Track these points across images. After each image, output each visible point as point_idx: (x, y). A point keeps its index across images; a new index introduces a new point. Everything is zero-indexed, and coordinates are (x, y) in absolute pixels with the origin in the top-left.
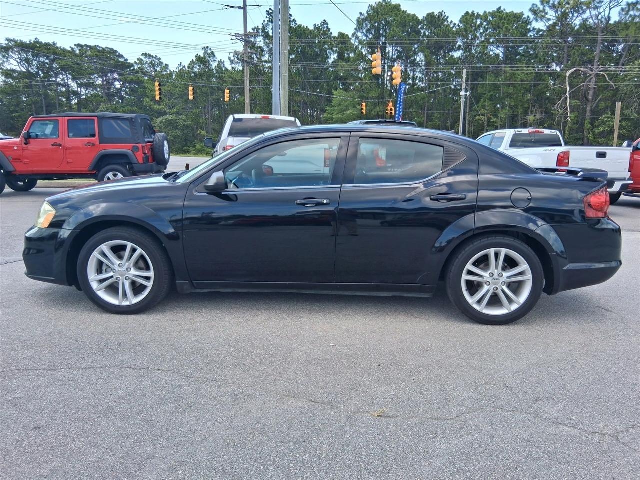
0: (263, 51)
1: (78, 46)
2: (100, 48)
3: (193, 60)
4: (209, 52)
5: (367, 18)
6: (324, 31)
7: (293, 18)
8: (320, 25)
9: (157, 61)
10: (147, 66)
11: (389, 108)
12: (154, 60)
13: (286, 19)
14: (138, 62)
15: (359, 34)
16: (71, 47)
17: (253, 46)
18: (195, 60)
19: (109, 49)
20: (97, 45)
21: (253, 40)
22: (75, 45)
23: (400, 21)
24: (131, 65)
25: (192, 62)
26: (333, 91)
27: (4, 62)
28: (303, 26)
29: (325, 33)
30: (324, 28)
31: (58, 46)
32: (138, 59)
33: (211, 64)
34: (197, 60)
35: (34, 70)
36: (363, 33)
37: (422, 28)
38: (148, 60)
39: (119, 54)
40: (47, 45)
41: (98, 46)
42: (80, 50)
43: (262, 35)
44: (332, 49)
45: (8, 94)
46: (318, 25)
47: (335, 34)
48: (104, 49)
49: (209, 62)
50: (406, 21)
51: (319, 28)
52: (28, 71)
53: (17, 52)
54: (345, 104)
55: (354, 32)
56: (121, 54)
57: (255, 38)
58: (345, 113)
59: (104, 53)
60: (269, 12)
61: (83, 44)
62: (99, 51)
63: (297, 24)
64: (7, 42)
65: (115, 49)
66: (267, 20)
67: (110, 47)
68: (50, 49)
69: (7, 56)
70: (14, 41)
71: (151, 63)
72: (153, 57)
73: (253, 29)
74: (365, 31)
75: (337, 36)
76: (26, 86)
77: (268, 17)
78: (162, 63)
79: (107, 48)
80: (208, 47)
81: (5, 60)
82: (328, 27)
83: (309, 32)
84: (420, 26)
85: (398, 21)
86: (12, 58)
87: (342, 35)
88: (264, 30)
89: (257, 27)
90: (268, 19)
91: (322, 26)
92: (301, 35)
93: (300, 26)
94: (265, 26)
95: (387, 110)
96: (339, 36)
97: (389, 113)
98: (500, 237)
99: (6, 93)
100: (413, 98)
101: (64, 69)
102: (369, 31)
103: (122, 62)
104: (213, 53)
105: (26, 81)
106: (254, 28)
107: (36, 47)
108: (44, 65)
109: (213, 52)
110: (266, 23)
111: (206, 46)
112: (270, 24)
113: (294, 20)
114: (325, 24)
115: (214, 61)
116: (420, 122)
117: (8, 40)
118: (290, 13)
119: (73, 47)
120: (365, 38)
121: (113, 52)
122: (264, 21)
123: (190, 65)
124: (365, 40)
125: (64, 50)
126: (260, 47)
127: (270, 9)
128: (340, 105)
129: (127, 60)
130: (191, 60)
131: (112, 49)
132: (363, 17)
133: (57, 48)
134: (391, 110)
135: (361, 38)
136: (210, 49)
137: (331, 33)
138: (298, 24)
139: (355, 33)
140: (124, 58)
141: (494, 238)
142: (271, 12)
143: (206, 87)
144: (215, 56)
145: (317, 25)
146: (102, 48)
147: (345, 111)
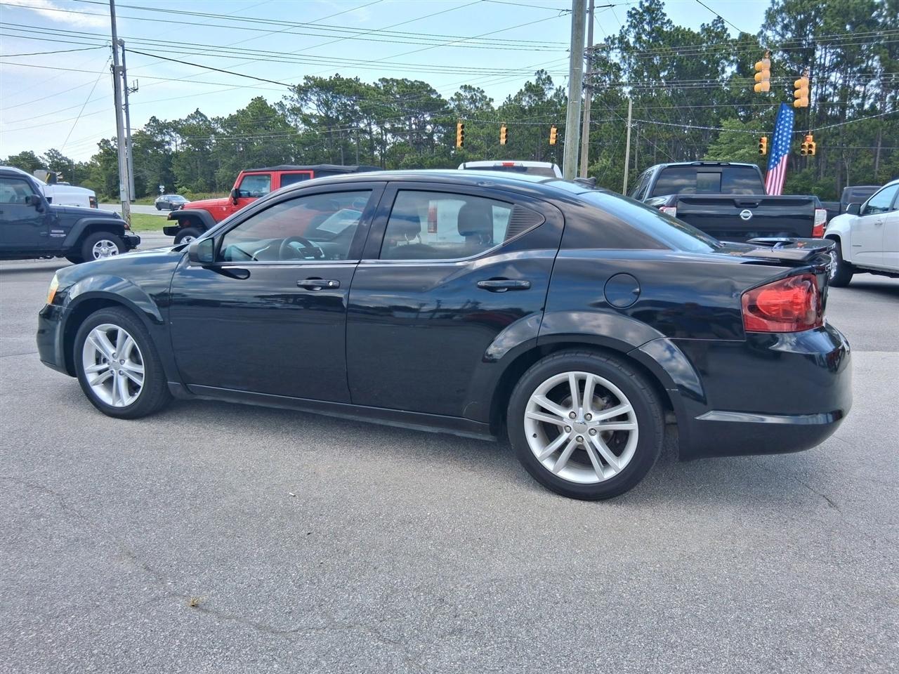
0: (619, 69)
1: (383, 80)
2: (408, 82)
3: (521, 90)
4: (544, 76)
5: (782, 7)
6: (716, 33)
7: (666, 19)
8: (710, 25)
9: (478, 94)
10: (466, 102)
11: (806, 144)
12: (475, 94)
13: (578, 21)
14: (455, 97)
15: (769, 33)
16: (374, 83)
17: (604, 63)
18: (523, 90)
19: (419, 82)
20: (404, 78)
21: (604, 54)
22: (379, 80)
23: (838, 7)
24: (444, 103)
25: (521, 93)
26: (722, 121)
27: (302, 105)
28: (683, 28)
29: (718, 36)
30: (718, 28)
31: (361, 81)
32: (456, 94)
33: (546, 93)
34: (526, 90)
35: (333, 114)
36: (775, 30)
37: (880, 16)
38: (467, 94)
39: (431, 88)
40: (349, 81)
41: (406, 79)
42: (384, 86)
43: (618, 47)
44: (726, 59)
45: (304, 145)
46: (708, 25)
47: (734, 35)
48: (412, 84)
49: (543, 90)
50: (848, 7)
51: (709, 30)
52: (327, 116)
53: (316, 92)
54: (737, 140)
55: (760, 30)
56: (433, 88)
57: (608, 53)
58: (736, 153)
59: (412, 88)
60: (631, 13)
61: (389, 78)
62: (406, 86)
63: (674, 26)
64: (305, 81)
65: (426, 83)
66: (626, 25)
67: (420, 80)
68: (351, 87)
69: (305, 98)
70: (313, 79)
71: (472, 97)
72: (474, 89)
73: (605, 39)
74: (779, 28)
75: (737, 38)
76: (324, 134)
77: (630, 20)
78: (486, 97)
79: (416, 81)
80: (542, 71)
81: (304, 103)
82: (723, 27)
83: (691, 35)
84: (875, 13)
85: (835, 7)
86: (310, 100)
87: (744, 36)
88: (621, 39)
89: (611, 36)
90: (629, 23)
91: (713, 25)
92: (678, 41)
93: (678, 29)
94: (624, 34)
95: (803, 147)
96: (740, 38)
97: (806, 150)
98: (585, 353)
99: (301, 143)
100: (855, 127)
101: (367, 111)
102: (786, 27)
103: (433, 100)
104: (549, 78)
105: (324, 127)
106: (607, 37)
107: (336, 85)
108: (346, 106)
109: (549, 76)
110: (625, 29)
111: (540, 69)
112: (632, 30)
113: (668, 20)
114: (719, 23)
115: (550, 88)
116: (868, 164)
117: (306, 78)
118: (663, 11)
119: (377, 82)
120: (778, 38)
121: (423, 86)
122: (623, 27)
123: (516, 96)
124: (777, 42)
125: (368, 87)
126: (615, 64)
127: (634, 9)
128: (732, 141)
129: (440, 96)
130: (519, 91)
131: (422, 83)
132: (775, 8)
133: (360, 85)
134: (810, 146)
135: (772, 38)
136: (546, 73)
137: (729, 35)
138: (676, 26)
139: (762, 32)
140: (437, 93)
141: (574, 354)
142: (634, 12)
143: (536, 126)
144: (551, 82)
145: (706, 25)
146: (410, 81)
147: (737, 150)
